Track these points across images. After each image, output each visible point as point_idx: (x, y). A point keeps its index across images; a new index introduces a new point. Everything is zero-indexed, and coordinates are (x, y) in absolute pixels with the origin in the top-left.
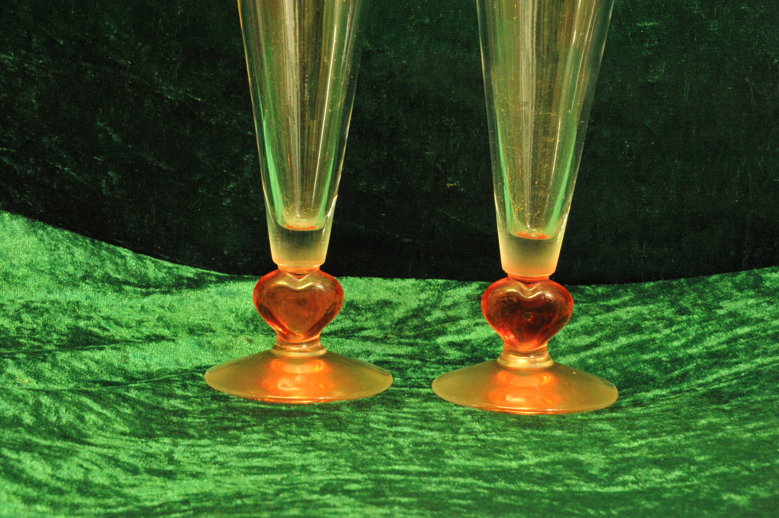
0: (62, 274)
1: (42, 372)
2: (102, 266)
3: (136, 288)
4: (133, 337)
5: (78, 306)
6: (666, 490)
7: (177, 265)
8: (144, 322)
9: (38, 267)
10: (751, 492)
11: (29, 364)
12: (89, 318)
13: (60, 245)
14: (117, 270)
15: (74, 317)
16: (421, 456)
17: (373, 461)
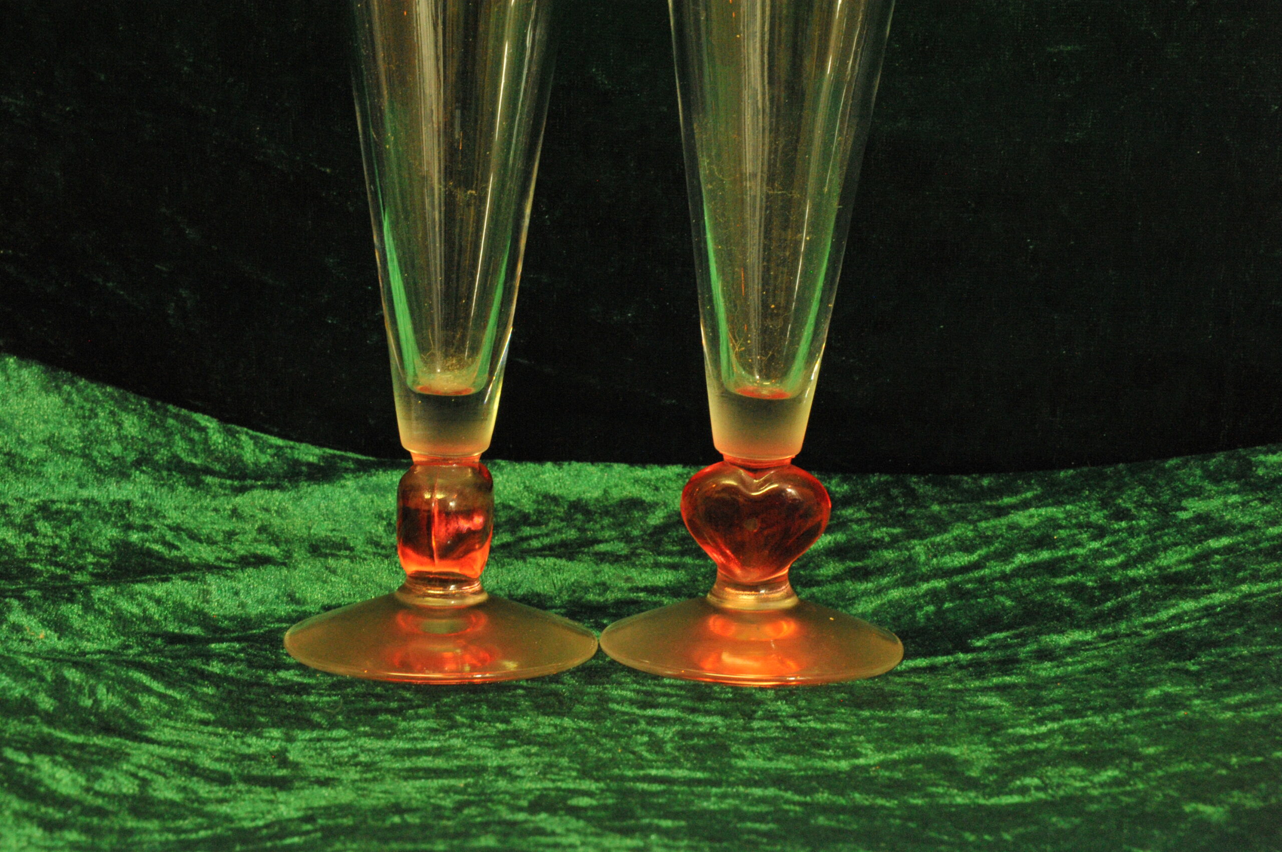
0: (102, 457)
1: (67, 619)
2: (169, 444)
3: (223, 481)
4: (218, 558)
5: (129, 508)
6: (1092, 799)
7: (292, 443)
8: (237, 534)
9: (63, 445)
10: (1231, 800)
11: (46, 606)
12: (146, 528)
13: (99, 410)
14: (191, 450)
15: (122, 526)
16: (693, 755)
17: (614, 762)
